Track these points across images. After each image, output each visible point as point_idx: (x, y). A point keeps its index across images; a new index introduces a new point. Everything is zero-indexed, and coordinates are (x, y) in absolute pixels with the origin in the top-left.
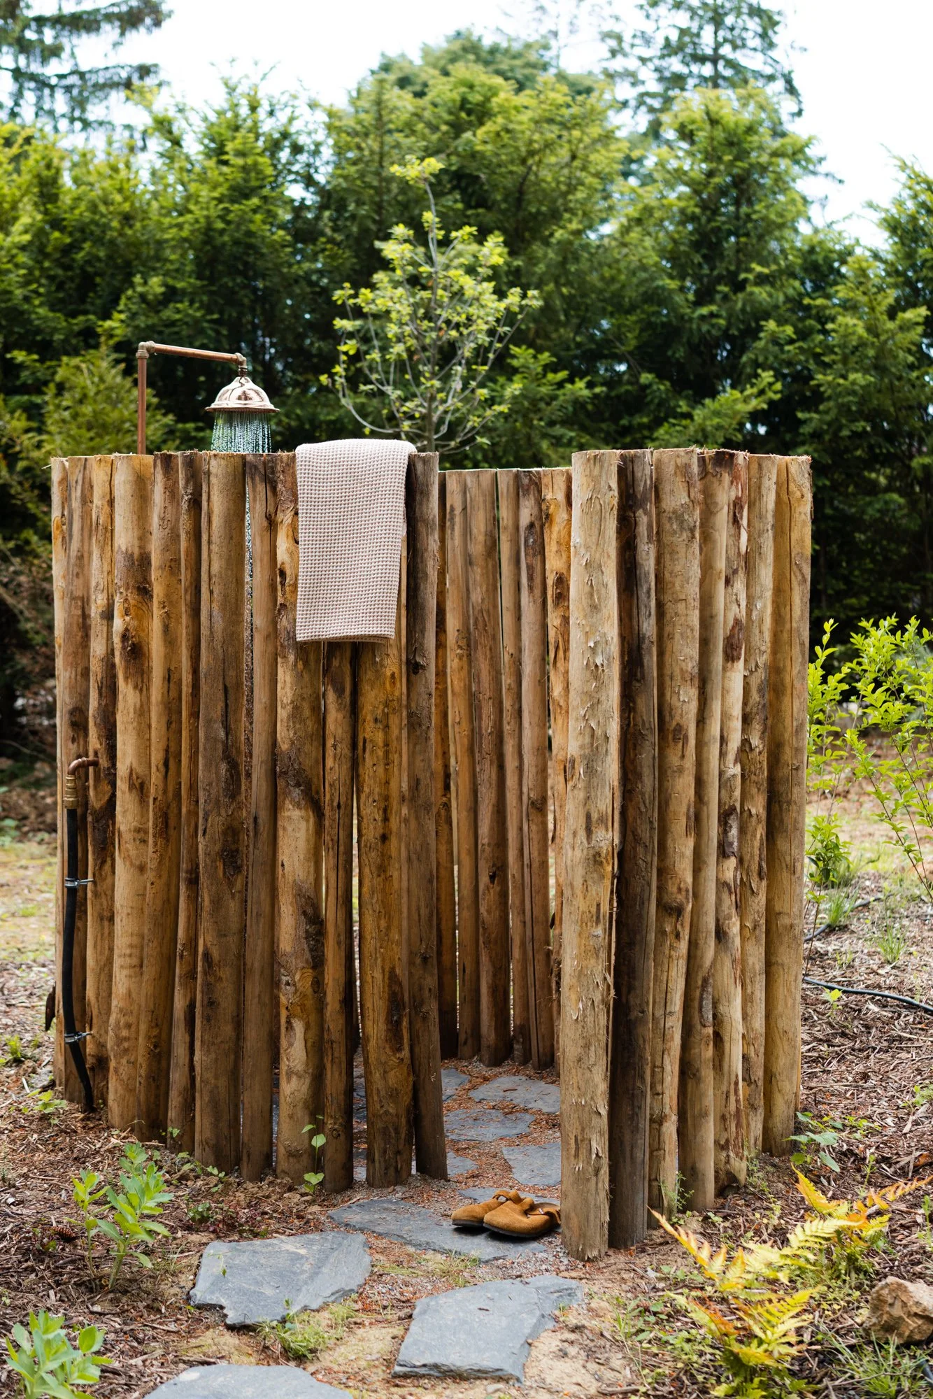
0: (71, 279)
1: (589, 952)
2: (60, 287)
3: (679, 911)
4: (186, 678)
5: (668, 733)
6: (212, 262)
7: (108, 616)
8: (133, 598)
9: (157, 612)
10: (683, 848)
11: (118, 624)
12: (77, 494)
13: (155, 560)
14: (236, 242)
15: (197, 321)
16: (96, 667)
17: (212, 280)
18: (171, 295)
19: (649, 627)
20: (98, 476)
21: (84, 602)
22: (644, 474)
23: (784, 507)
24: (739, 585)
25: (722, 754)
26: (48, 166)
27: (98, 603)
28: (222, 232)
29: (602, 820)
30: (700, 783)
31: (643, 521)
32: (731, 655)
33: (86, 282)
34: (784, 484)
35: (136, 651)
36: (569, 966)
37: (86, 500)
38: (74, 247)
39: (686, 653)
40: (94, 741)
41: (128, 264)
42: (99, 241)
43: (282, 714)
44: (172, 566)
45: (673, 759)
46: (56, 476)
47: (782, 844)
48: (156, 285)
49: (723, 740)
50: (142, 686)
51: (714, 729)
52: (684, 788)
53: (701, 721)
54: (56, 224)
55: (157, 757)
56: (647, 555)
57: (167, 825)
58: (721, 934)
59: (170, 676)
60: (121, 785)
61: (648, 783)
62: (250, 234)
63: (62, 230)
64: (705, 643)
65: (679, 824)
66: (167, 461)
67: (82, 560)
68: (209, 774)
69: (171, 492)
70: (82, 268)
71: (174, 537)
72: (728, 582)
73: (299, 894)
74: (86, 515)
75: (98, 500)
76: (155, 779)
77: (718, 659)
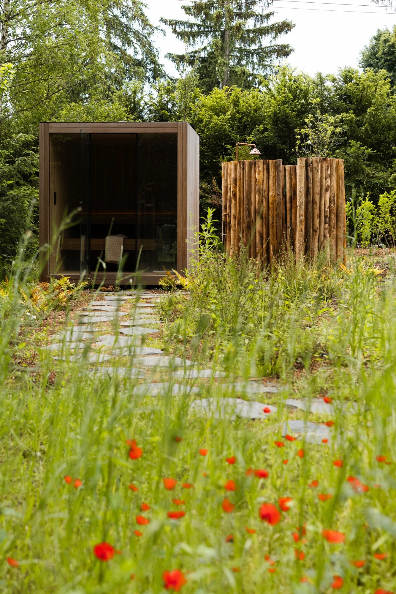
0: (242, 126)
1: (300, 236)
2: (239, 128)
3: (316, 231)
4: (242, 198)
5: (314, 202)
6: (276, 121)
7: (230, 189)
8: (234, 185)
9: (238, 188)
10: (317, 221)
11: (232, 190)
12: (226, 169)
13: (238, 179)
14: (282, 116)
15: (272, 136)
16: (228, 198)
17: (276, 125)
18: (266, 130)
19: (311, 185)
20: (229, 165)
21: (227, 187)
22: (310, 162)
23: (338, 167)
24: (328, 180)
25: (325, 207)
26: (237, 97)
27: (229, 186)
28: (279, 113)
29: (302, 215)
30: (320, 211)
31: (309, 169)
32: (327, 190)
33: (245, 127)
34: (337, 164)
35: (235, 194)
36: (297, 238)
37: (227, 170)
38: (242, 118)
39: (317, 190)
40: (228, 211)
41: (255, 122)
42: (247, 116)
43: (257, 203)
44: (240, 180)
45: (315, 207)
46: (223, 166)
47: (339, 224)
48: (261, 127)
49: (325, 205)
50: (236, 200)
51: (323, 202)
52: (317, 211)
53: (320, 201)
54: (238, 112)
55: (238, 212)
56: (310, 174)
57: (239, 223)
58: (325, 237)
59: (240, 198)
60: (232, 217)
61: (310, 210)
62: (286, 113)
63: (239, 113)
64: (321, 189)
65: (316, 217)
66: (240, 162)
67: (227, 180)
68: (245, 213)
69: (240, 167)
70: (244, 123)
71: (240, 175)
72: (326, 179)
73: (259, 233)
74: (227, 172)
75: (229, 169)
76: (237, 215)
77: (324, 191)
